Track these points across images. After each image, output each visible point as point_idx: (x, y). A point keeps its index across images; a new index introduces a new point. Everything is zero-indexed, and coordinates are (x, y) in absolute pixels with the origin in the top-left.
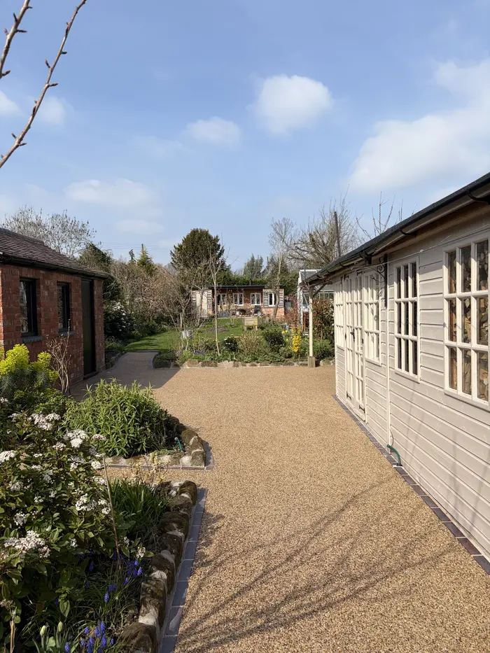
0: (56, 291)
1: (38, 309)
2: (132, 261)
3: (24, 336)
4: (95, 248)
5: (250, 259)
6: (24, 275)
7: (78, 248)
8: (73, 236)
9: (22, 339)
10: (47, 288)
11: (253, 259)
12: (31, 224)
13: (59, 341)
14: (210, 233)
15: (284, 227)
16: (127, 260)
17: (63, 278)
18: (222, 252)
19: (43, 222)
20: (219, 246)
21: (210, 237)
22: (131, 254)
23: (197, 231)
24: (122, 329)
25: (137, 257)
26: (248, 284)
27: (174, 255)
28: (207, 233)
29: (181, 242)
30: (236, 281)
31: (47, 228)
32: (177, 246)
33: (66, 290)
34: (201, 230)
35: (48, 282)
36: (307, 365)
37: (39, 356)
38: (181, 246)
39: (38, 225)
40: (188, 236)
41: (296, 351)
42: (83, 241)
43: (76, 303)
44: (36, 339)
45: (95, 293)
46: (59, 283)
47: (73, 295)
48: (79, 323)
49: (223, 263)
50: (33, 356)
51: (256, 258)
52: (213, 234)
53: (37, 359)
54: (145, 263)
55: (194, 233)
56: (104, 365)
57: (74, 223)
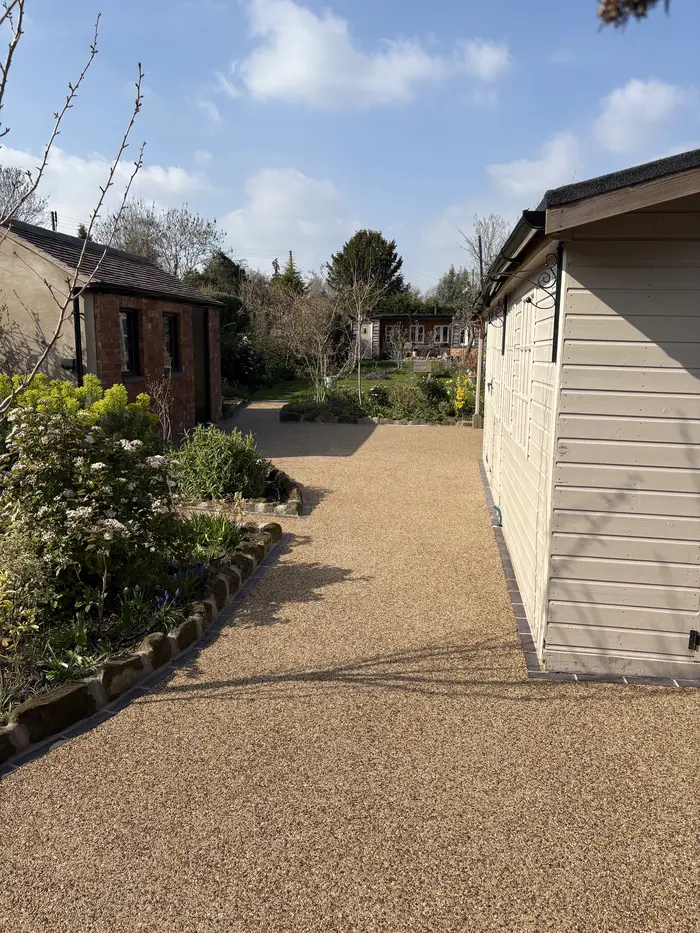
0: (162, 324)
1: (141, 344)
2: (276, 276)
3: (124, 375)
4: (225, 258)
5: (448, 273)
6: (124, 305)
7: (202, 257)
8: (195, 240)
9: (123, 379)
10: (151, 320)
11: (452, 273)
12: (142, 222)
13: (160, 383)
14: (383, 236)
15: (491, 230)
16: (268, 273)
17: (170, 307)
18: (400, 263)
19: (157, 220)
20: (396, 256)
21: (383, 242)
22: (276, 265)
23: (365, 233)
24: (249, 371)
25: (282, 271)
26: (433, 313)
27: (331, 269)
28: (378, 236)
29: (341, 250)
30: (418, 307)
31: (161, 229)
32: (335, 255)
33: (174, 321)
34: (371, 234)
35: (151, 314)
36: (470, 425)
37: (138, 397)
38: (340, 255)
39: (150, 223)
40: (351, 241)
41: (460, 407)
42: (208, 248)
43: (186, 336)
44: (139, 379)
45: (210, 325)
46: (165, 314)
47: (183, 328)
48: (190, 362)
49: (400, 280)
50: (132, 398)
51: (456, 272)
52: (388, 238)
53: (135, 400)
54: (291, 281)
55: (361, 235)
56: (221, 414)
57: (197, 223)
